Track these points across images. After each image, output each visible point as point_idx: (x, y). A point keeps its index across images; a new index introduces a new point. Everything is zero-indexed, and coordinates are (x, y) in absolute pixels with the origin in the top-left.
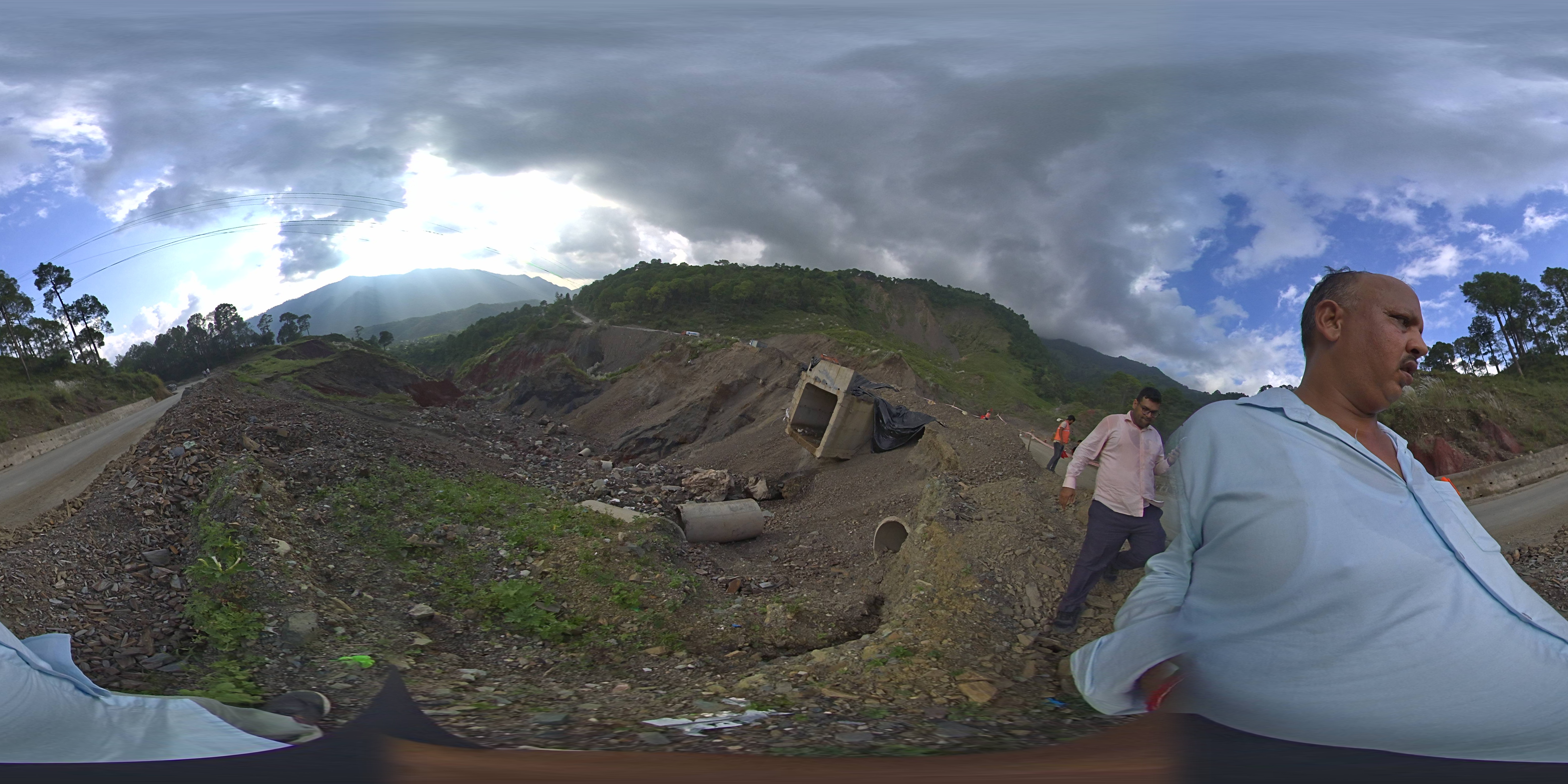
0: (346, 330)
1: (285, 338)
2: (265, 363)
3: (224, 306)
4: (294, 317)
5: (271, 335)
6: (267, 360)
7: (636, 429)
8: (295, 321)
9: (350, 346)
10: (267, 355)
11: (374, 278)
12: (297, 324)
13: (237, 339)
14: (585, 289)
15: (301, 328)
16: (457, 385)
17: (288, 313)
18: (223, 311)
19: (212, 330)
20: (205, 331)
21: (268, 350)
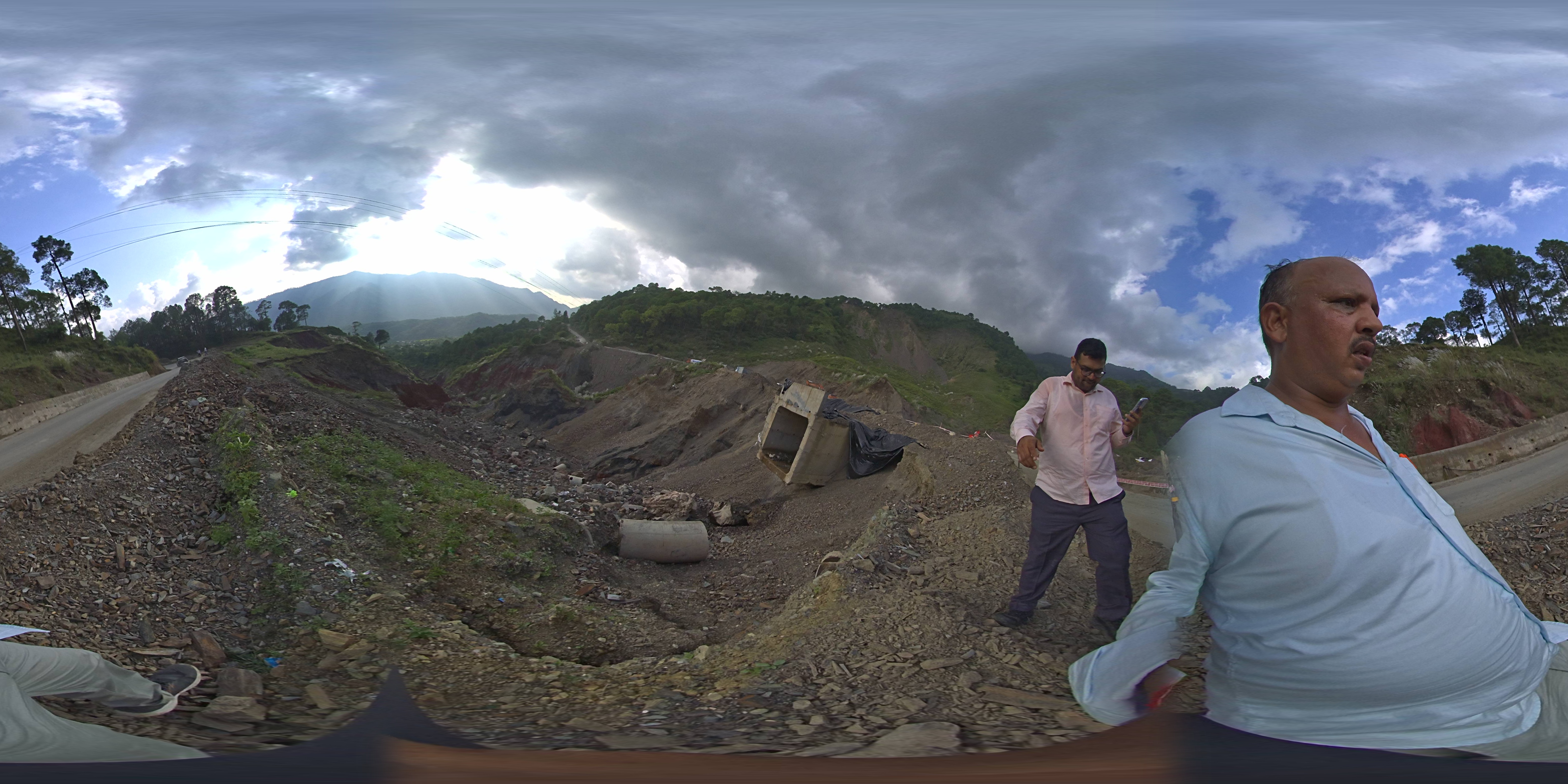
0: (344, 325)
1: (282, 326)
2: (260, 348)
3: (224, 288)
4: (294, 305)
5: (268, 321)
6: (261, 345)
7: (614, 450)
8: (294, 310)
9: (346, 341)
10: (262, 341)
11: (380, 276)
12: (295, 313)
13: (233, 321)
14: (583, 307)
16: (446, 391)
17: (288, 302)
18: (223, 293)
19: (210, 312)
20: (202, 312)
21: (263, 336)
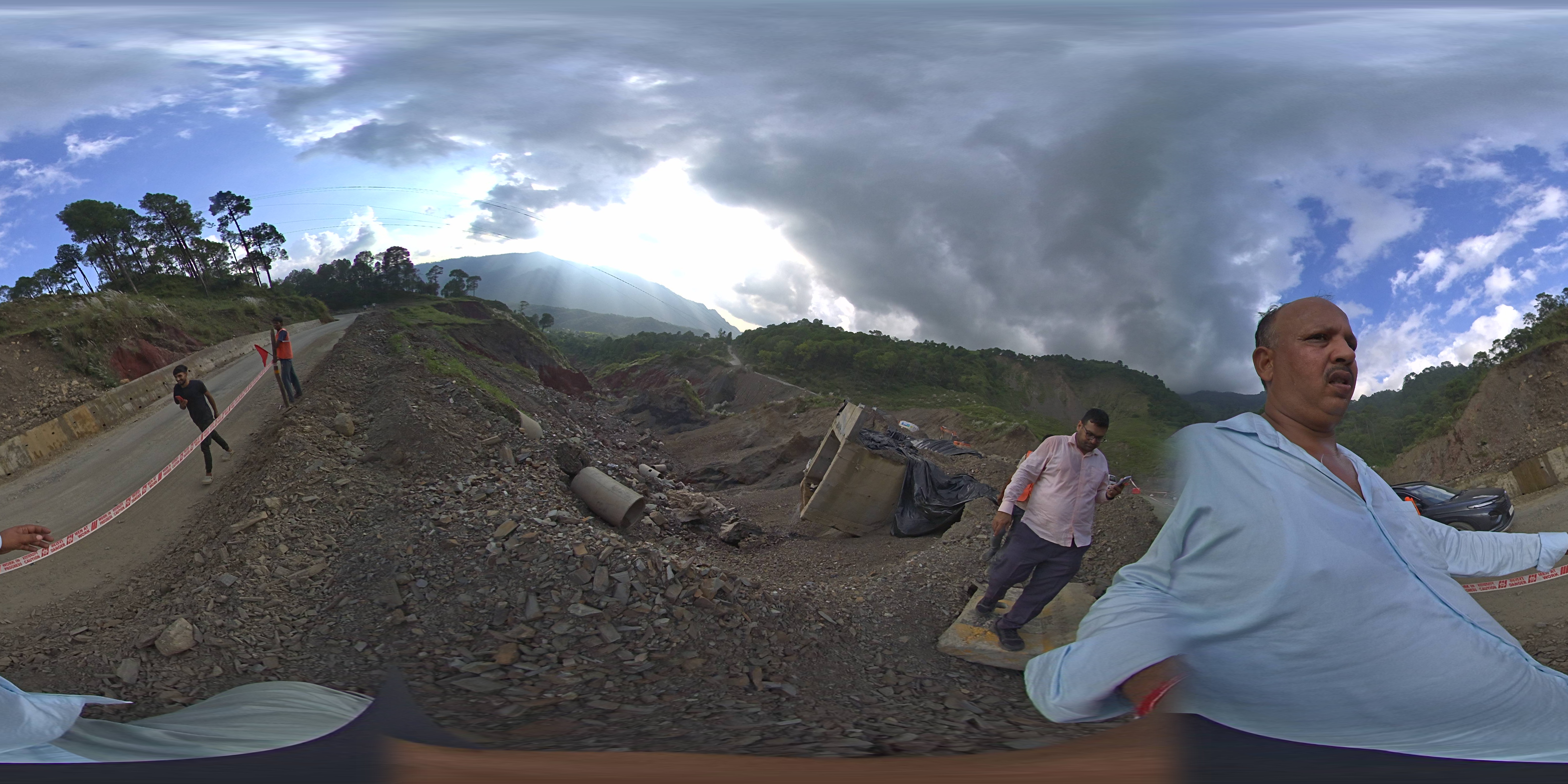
0: (512, 302)
1: (450, 292)
2: (424, 310)
3: (398, 248)
4: (465, 275)
5: (436, 286)
6: (425, 308)
8: (465, 279)
9: (508, 316)
10: (428, 304)
12: (465, 283)
13: (402, 282)
15: (468, 287)
17: (460, 270)
18: (395, 254)
19: (378, 269)
20: (371, 269)
21: (429, 299)
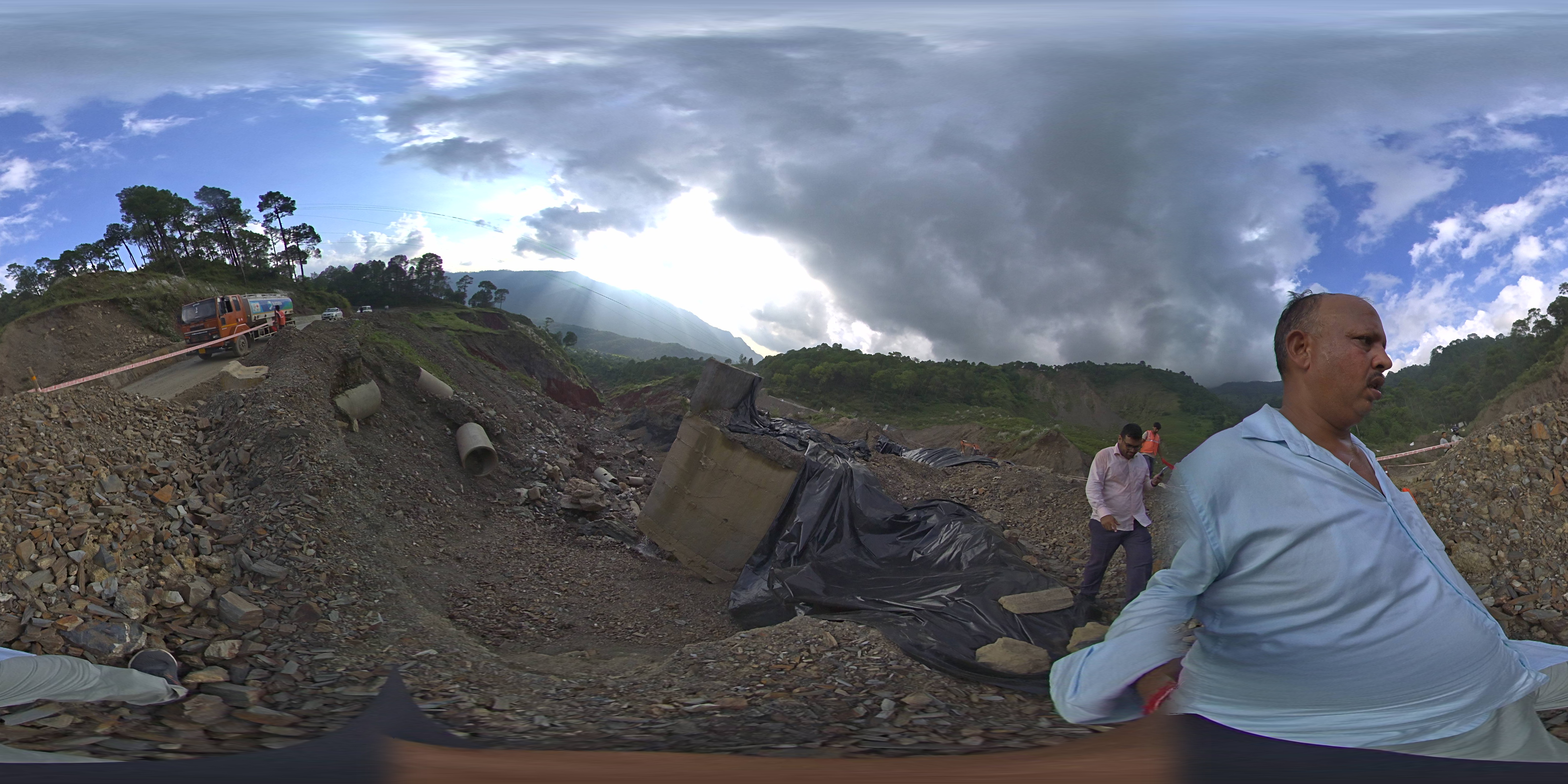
0: (538, 318)
1: (477, 303)
2: (446, 317)
4: (494, 287)
5: (464, 295)
6: (448, 314)
8: (493, 291)
10: (452, 312)
12: (493, 295)
13: (432, 288)
15: (496, 299)
18: (431, 260)
19: (411, 274)
20: (404, 272)
21: (454, 307)
